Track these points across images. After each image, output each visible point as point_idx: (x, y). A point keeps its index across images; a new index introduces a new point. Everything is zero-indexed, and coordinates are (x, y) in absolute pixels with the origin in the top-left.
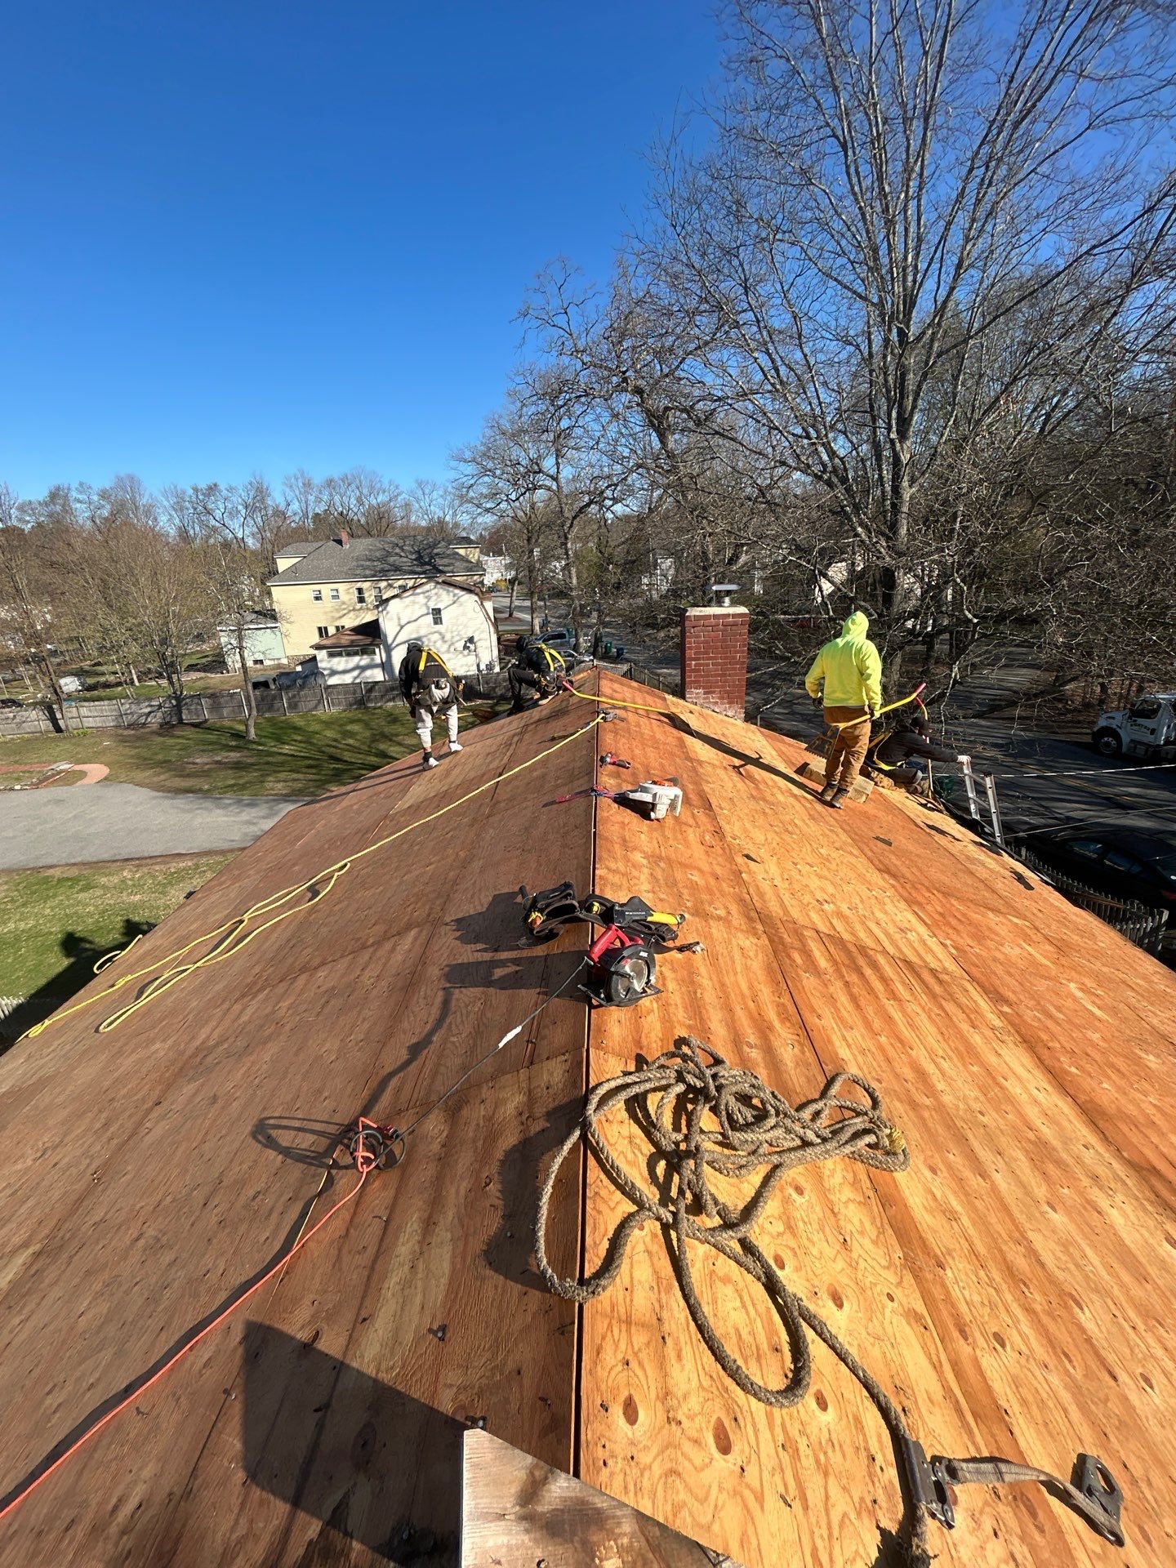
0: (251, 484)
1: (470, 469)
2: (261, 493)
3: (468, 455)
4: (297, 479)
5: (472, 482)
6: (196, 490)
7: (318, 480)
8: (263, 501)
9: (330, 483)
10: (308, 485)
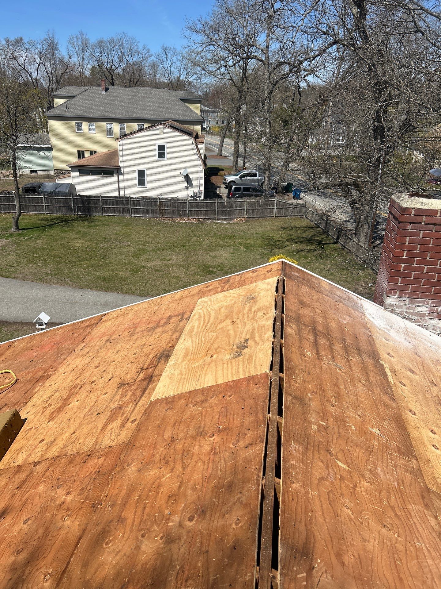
0: (45, 40)
1: (201, 38)
2: (52, 47)
3: (199, 26)
4: (78, 39)
5: (201, 49)
6: (8, 41)
7: (93, 40)
8: (53, 53)
9: (101, 44)
10: (85, 44)
